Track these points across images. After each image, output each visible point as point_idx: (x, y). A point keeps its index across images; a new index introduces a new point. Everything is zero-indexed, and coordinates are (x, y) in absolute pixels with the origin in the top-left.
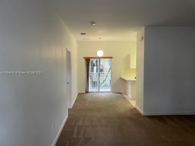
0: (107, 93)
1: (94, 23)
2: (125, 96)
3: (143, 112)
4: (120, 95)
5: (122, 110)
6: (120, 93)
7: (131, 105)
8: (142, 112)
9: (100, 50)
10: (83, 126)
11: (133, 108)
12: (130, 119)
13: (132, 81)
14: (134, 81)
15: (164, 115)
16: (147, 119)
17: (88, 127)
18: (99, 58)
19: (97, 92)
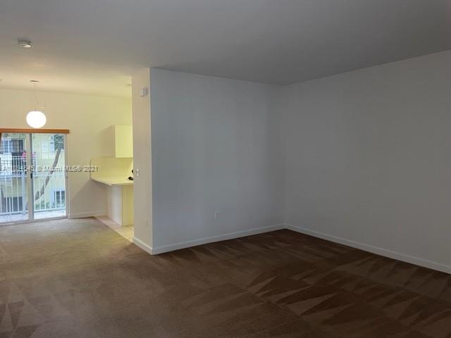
0: (56, 221)
1: (29, 43)
2: (104, 222)
3: (152, 249)
4: (92, 221)
5: (104, 253)
6: (93, 218)
7: (124, 239)
8: (149, 248)
9: (35, 110)
10: (4, 306)
11: (128, 244)
12: (126, 266)
13: (122, 186)
14: (128, 186)
15: (192, 247)
16: (161, 260)
17: (21, 304)
18: (32, 131)
19: (26, 222)
